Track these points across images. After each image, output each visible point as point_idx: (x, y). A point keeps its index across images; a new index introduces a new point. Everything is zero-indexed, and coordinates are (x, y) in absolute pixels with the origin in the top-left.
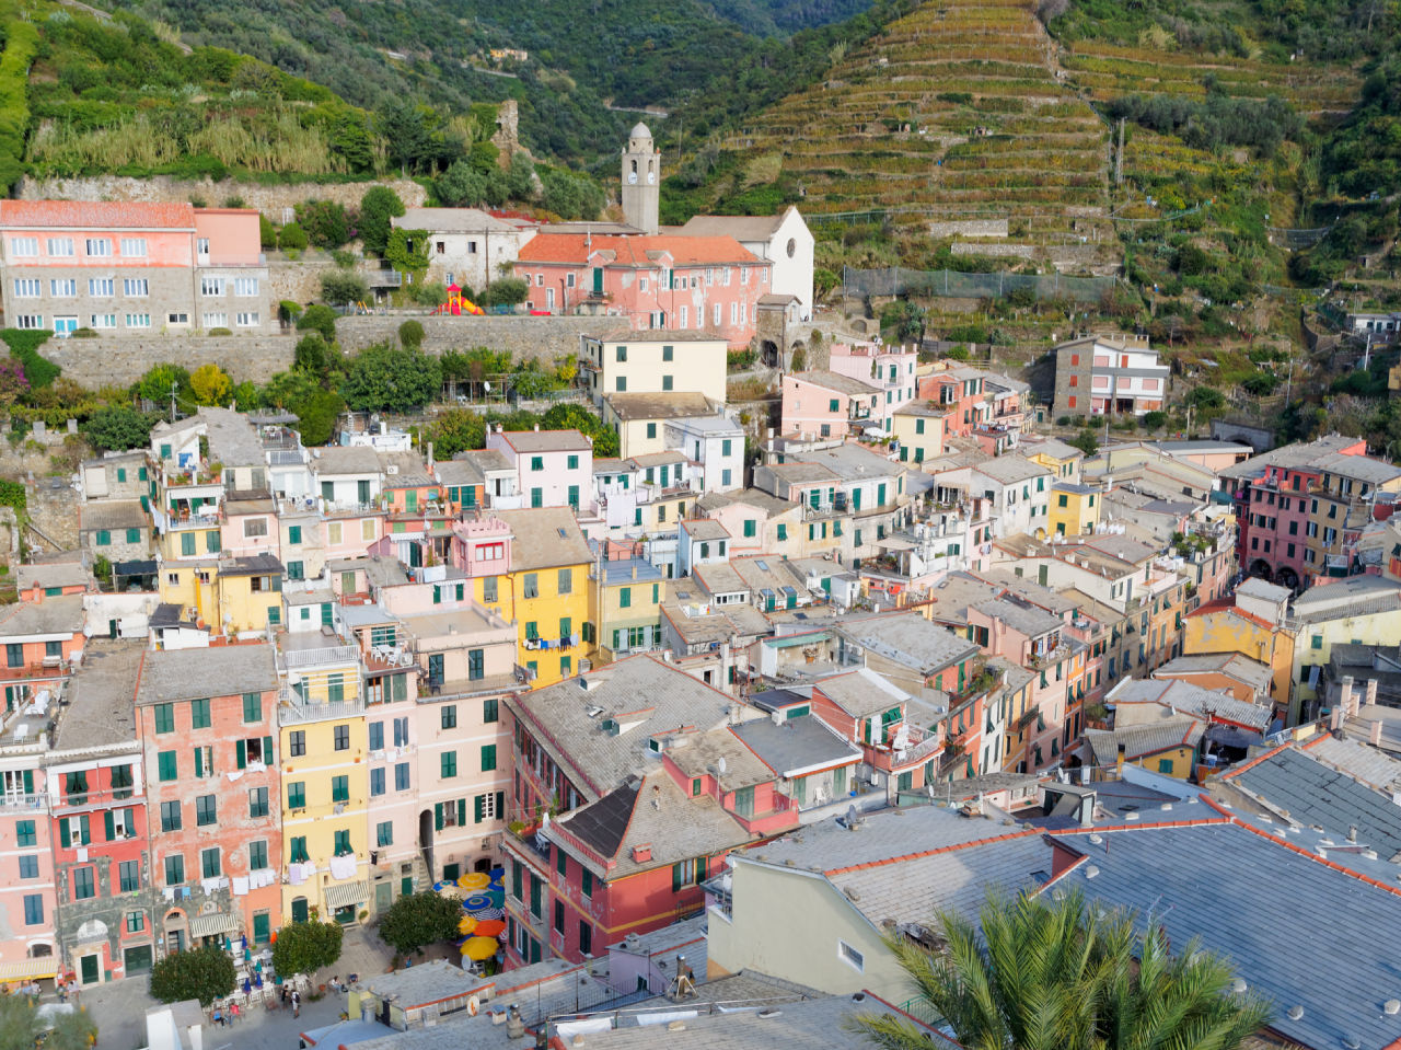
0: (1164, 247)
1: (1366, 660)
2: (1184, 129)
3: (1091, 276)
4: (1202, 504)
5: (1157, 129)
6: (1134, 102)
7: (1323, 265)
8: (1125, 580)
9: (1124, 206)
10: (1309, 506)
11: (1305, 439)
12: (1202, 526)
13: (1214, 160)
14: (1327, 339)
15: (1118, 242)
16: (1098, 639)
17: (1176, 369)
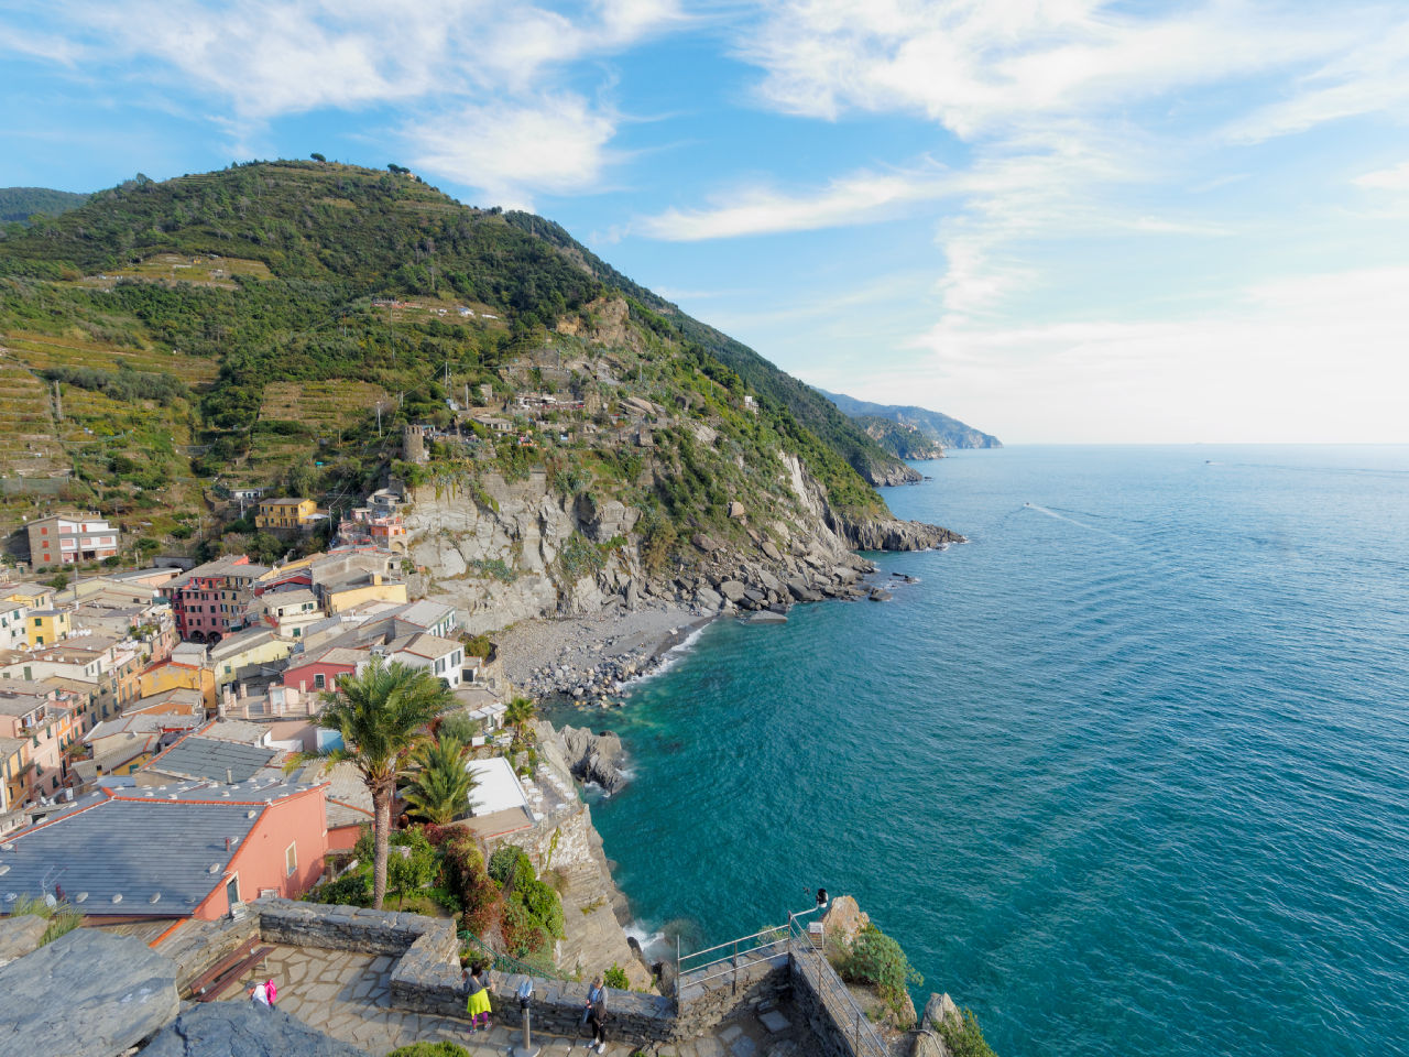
0: (102, 458)
1: (257, 672)
2: (105, 388)
3: (49, 478)
4: (148, 607)
5: (86, 388)
6: (65, 371)
7: (212, 465)
8: (95, 663)
9: (67, 434)
10: (220, 596)
11: (212, 559)
12: (149, 619)
13: (131, 407)
14: (219, 504)
15: (67, 456)
16: (78, 704)
17: (123, 529)
